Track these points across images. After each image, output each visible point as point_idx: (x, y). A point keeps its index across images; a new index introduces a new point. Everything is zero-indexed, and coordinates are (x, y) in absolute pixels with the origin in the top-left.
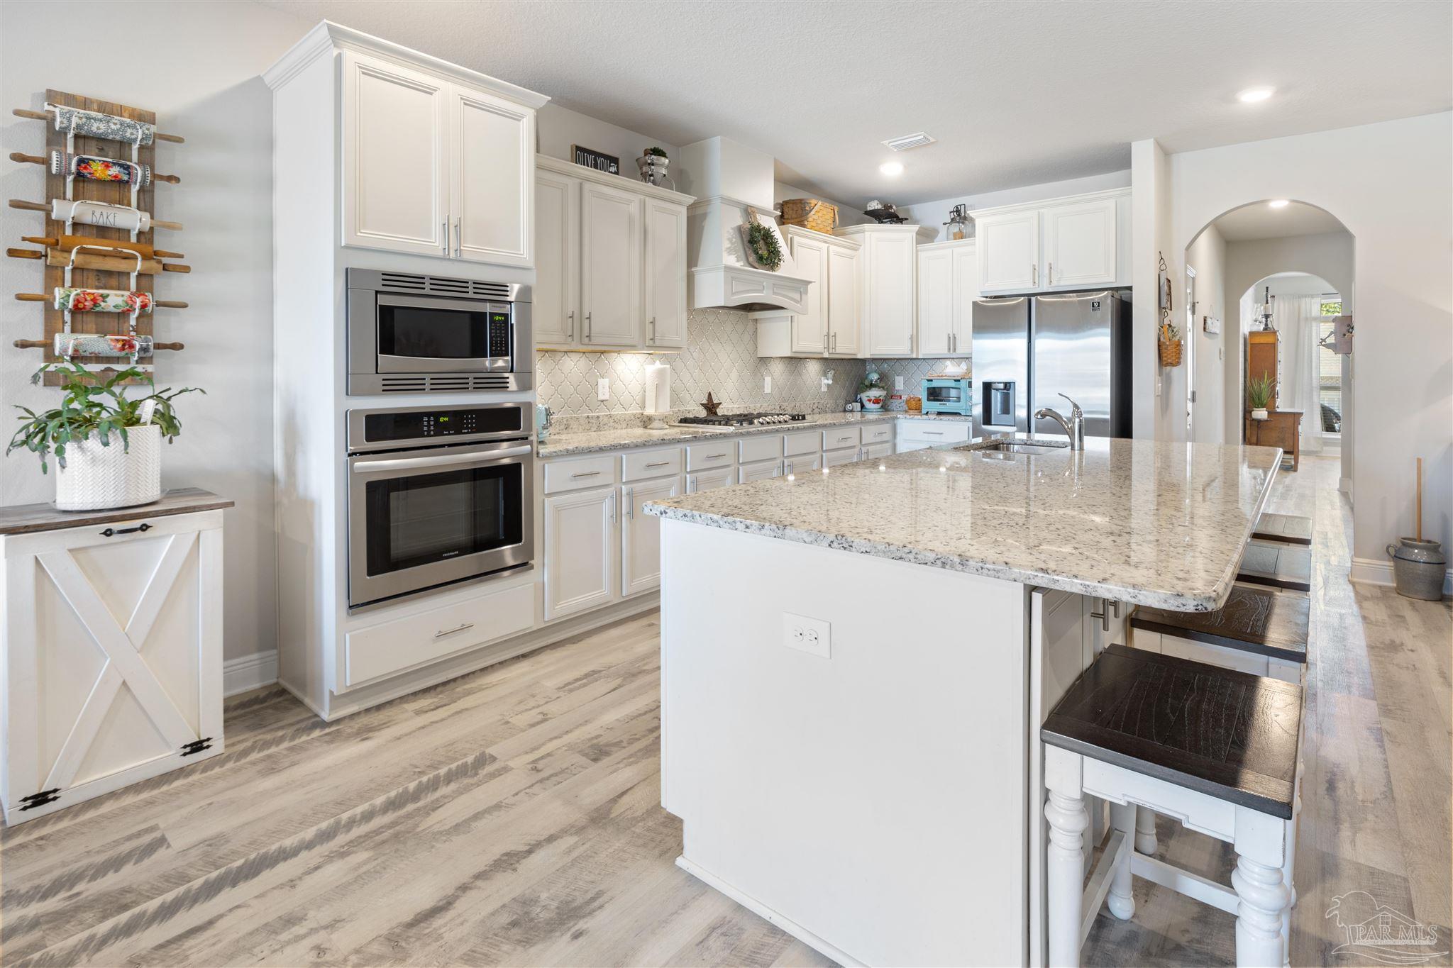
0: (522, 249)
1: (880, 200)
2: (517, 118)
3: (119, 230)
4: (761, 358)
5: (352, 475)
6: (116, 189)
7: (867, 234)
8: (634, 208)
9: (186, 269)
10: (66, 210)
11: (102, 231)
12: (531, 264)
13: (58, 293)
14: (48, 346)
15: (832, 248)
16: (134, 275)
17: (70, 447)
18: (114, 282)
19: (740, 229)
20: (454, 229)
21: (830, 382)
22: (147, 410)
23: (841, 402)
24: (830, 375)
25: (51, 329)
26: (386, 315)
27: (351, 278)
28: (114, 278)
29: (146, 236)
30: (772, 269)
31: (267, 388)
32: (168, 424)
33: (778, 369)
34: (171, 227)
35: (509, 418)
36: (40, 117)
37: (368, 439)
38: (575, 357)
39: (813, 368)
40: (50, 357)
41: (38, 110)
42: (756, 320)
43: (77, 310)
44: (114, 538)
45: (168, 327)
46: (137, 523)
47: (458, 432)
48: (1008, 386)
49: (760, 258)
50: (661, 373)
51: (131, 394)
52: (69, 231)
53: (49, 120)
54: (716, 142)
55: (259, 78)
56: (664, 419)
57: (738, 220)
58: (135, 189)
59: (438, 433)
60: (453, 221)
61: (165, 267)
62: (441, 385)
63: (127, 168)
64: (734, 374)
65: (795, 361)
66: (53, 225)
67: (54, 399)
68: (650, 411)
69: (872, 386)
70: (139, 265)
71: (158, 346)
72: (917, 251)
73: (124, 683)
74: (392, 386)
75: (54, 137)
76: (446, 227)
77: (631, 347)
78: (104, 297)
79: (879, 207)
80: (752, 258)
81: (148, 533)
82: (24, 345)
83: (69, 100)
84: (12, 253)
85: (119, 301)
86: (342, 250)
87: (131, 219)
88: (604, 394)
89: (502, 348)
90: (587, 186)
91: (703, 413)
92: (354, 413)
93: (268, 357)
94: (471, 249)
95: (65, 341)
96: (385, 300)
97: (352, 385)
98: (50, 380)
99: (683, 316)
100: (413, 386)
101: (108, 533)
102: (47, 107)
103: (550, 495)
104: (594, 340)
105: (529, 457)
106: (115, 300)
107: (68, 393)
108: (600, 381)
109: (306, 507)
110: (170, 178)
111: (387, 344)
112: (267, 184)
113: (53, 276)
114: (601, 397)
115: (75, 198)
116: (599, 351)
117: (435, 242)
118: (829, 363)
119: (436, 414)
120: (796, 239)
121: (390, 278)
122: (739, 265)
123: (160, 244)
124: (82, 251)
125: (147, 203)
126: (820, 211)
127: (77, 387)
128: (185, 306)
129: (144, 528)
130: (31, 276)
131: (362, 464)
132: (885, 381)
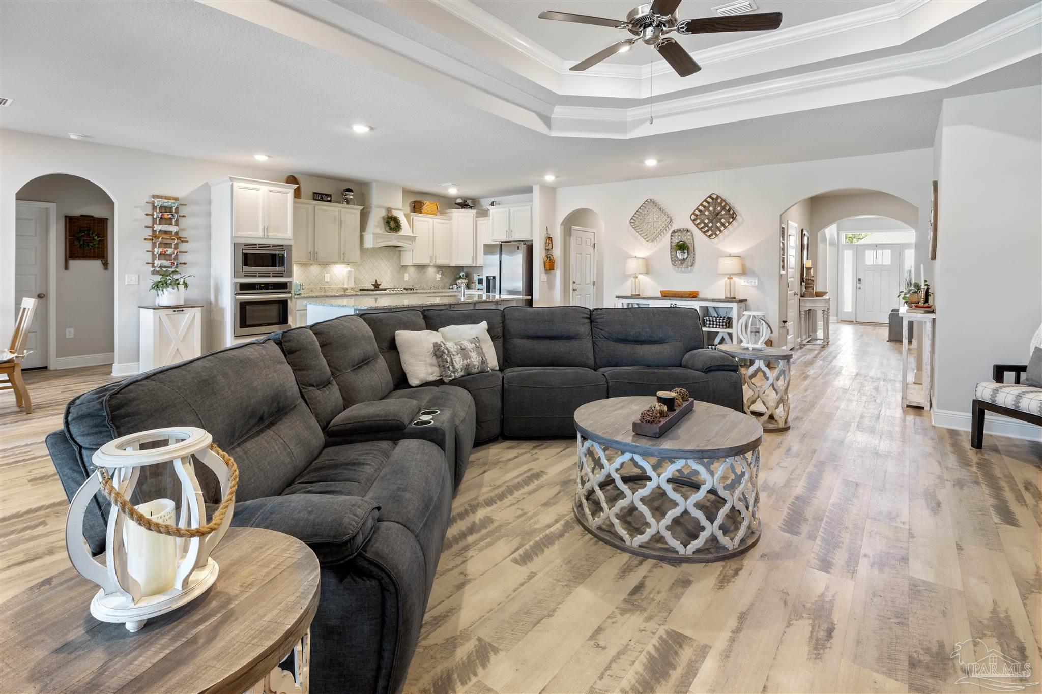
0: (289, 234)
1: (461, 198)
2: (287, 193)
3: (170, 232)
4: (403, 266)
5: (237, 300)
6: (169, 221)
7: (454, 213)
8: (336, 213)
9: (187, 242)
10: (158, 228)
11: (166, 232)
12: (292, 238)
13: (156, 250)
14: (153, 264)
15: (435, 220)
16: (173, 244)
17: (164, 290)
18: (168, 246)
19: (383, 218)
20: (266, 229)
21: (440, 276)
22: (181, 281)
23: (448, 285)
24: (440, 272)
25: (153, 259)
26: (246, 256)
27: (236, 245)
28: (168, 245)
29: (177, 233)
30: (396, 232)
31: (209, 276)
32: (186, 285)
33: (412, 271)
34: (183, 230)
35: (283, 286)
36: (150, 203)
37: (240, 290)
38: (316, 266)
39: (431, 271)
40: (153, 267)
41: (150, 201)
42: (400, 251)
43: (161, 254)
44: (176, 312)
45: (183, 258)
46: (181, 309)
47: (267, 289)
48: (494, 278)
49: (391, 229)
50: (350, 272)
51: (176, 277)
52: (158, 233)
53: (153, 203)
54: (374, 184)
55: (207, 183)
56: (352, 289)
57: (383, 213)
58: (174, 220)
59: (261, 289)
60: (266, 227)
61: (182, 241)
62: (262, 275)
63: (173, 215)
64: (389, 273)
65: (421, 267)
66: (154, 231)
67: (158, 278)
68: (346, 286)
69: (460, 277)
70: (176, 241)
71: (180, 264)
72: (476, 221)
73: (178, 349)
74: (247, 276)
75: (154, 208)
76: (264, 229)
77: (335, 263)
78: (167, 250)
79: (461, 201)
80: (388, 228)
81: (183, 312)
82: (148, 264)
83: (158, 197)
84: (145, 239)
85: (171, 251)
86: (233, 238)
87: (173, 229)
88: (327, 279)
89: (281, 264)
90: (316, 208)
91: (373, 288)
92: (236, 283)
93: (209, 266)
94: (271, 235)
95: (157, 263)
96: (245, 251)
97: (236, 275)
98: (154, 273)
99: (358, 251)
100: (254, 276)
101: (174, 311)
102: (152, 200)
103: (298, 310)
104: (319, 261)
105: (291, 298)
106: (170, 251)
107: (161, 276)
108: (326, 275)
109: (222, 311)
110: (183, 216)
111: (246, 263)
112: (209, 214)
113: (154, 246)
114: (326, 281)
115: (160, 224)
116: (326, 264)
117: (260, 234)
118: (441, 268)
119: (260, 284)
120: (415, 218)
121: (246, 244)
122: (380, 232)
123: (181, 235)
124: (162, 238)
125: (177, 224)
126: (428, 205)
127: (164, 275)
128: (187, 252)
129: (182, 310)
130: (149, 245)
131: (238, 297)
132: (468, 276)
